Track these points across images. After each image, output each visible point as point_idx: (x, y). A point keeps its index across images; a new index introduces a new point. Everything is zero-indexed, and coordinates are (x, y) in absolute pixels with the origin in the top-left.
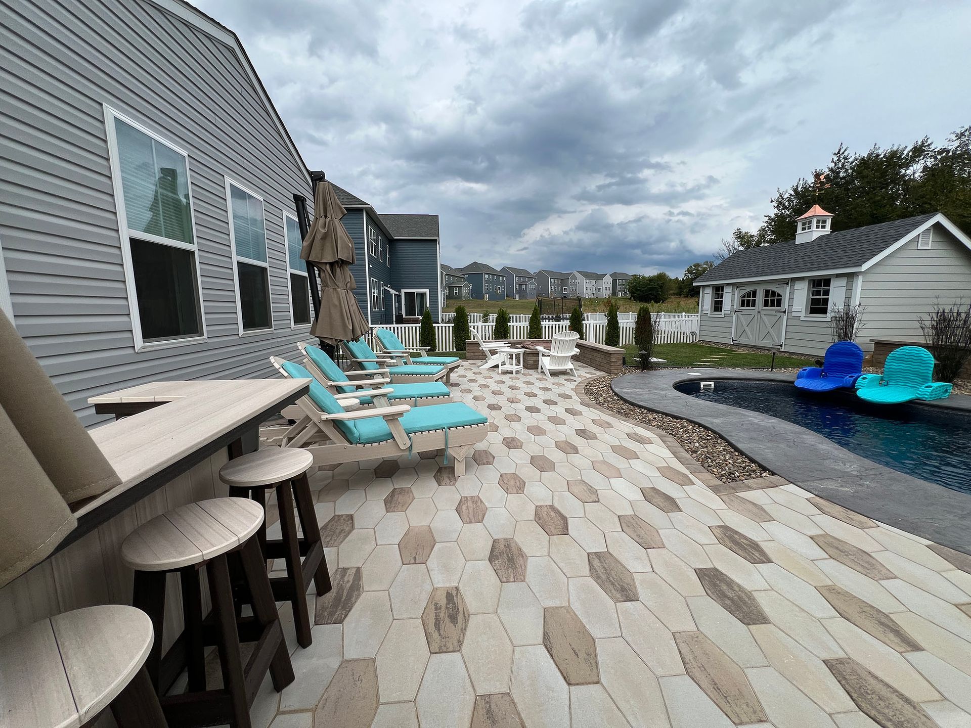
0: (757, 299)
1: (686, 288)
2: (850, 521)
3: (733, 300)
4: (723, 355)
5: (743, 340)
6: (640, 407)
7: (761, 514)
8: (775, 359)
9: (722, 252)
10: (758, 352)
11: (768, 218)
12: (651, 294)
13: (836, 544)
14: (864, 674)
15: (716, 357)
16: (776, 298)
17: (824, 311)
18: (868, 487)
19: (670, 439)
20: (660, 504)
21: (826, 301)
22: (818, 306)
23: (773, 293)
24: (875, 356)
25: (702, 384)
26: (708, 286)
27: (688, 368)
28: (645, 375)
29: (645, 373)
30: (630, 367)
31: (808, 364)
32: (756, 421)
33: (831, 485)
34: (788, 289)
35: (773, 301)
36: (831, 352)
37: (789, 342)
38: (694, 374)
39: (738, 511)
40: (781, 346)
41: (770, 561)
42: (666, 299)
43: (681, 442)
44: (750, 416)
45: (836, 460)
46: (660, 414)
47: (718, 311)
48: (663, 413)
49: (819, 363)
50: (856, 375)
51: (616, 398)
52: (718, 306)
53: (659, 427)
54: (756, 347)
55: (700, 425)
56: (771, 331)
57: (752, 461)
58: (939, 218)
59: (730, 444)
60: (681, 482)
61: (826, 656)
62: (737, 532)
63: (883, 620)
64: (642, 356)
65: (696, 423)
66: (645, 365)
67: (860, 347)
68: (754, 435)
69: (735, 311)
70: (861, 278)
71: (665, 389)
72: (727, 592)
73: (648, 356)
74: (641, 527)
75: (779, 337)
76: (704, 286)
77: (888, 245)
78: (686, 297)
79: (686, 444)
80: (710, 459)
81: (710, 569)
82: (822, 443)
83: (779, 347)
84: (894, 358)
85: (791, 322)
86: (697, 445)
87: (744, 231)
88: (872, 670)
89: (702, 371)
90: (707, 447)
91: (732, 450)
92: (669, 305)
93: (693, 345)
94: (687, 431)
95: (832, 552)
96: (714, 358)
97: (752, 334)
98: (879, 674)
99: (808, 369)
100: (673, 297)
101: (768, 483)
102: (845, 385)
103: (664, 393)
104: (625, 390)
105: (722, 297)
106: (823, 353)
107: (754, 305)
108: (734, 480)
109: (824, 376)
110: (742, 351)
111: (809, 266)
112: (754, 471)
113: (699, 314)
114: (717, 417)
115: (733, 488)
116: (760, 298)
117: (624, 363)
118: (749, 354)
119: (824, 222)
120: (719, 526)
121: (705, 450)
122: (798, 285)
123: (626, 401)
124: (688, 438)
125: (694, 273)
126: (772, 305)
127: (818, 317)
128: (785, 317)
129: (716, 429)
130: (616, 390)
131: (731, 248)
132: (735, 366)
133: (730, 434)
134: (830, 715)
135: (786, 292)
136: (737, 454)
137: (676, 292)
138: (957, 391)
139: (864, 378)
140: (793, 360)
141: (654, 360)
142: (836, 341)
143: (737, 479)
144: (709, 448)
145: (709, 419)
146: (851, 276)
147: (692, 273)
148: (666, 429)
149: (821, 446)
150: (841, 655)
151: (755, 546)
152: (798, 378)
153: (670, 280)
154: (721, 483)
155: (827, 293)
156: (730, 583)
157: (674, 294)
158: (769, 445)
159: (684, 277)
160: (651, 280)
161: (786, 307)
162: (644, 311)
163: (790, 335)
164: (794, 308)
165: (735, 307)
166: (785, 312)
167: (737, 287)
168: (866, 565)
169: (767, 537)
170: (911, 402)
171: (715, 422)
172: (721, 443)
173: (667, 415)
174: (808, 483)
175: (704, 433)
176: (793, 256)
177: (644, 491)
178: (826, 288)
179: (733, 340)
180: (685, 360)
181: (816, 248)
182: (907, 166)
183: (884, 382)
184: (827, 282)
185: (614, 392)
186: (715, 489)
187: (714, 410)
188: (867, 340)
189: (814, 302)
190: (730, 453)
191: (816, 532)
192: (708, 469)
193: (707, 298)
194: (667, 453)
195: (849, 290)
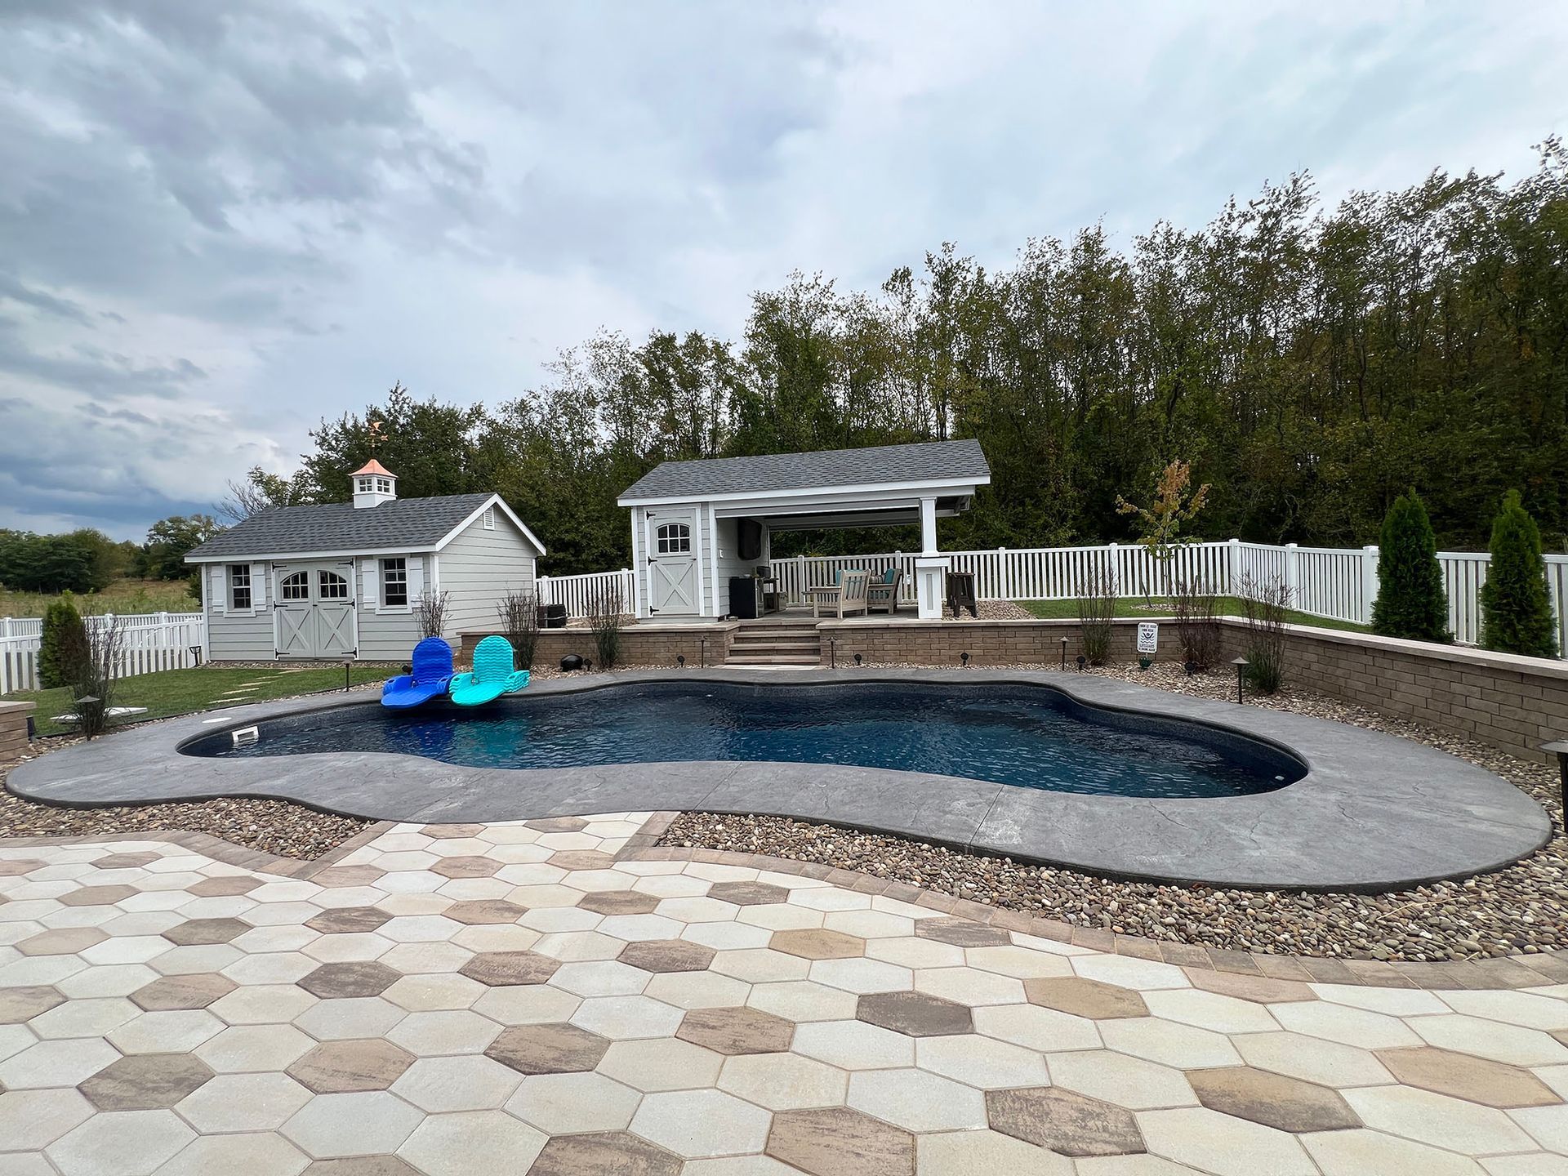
0: (309, 585)
1: (155, 563)
2: (462, 835)
3: (268, 588)
4: (263, 680)
5: (295, 652)
6: (108, 806)
7: (371, 873)
8: (349, 672)
9: (229, 502)
10: (321, 667)
11: (307, 459)
12: (62, 574)
13: (453, 863)
14: (488, 958)
15: (250, 686)
16: (338, 584)
17: (402, 600)
18: (474, 794)
19: (199, 837)
20: (208, 937)
21: (403, 588)
22: (395, 595)
23: (333, 578)
24: (464, 652)
25: (235, 735)
26: (219, 564)
27: (199, 713)
28: (100, 745)
29: (96, 741)
30: (48, 737)
31: (394, 673)
32: (341, 764)
33: (440, 807)
34: (353, 571)
35: (334, 588)
36: (419, 653)
37: (364, 646)
38: (215, 720)
39: (341, 885)
40: (355, 653)
41: (391, 917)
42: (105, 585)
43: (223, 834)
44: (330, 761)
45: (441, 778)
46: (164, 805)
47: (243, 607)
48: (168, 801)
49: (407, 670)
50: (448, 677)
51: (32, 807)
52: (241, 599)
53: (165, 827)
54: (317, 660)
55: (251, 797)
56: (338, 633)
57: (345, 816)
58: (496, 498)
59: (309, 807)
60: (241, 890)
61: (458, 968)
62: (343, 910)
63: (500, 905)
64: (81, 709)
65: (242, 797)
66: (93, 724)
67: (447, 642)
68: (342, 783)
69: (275, 606)
70: (436, 558)
71: (162, 759)
72: (347, 980)
73: (102, 705)
74: (183, 986)
75: (350, 642)
76: (209, 565)
77: (457, 523)
78: (158, 580)
79: (232, 834)
80: (281, 838)
81: (320, 969)
82: (425, 766)
83: (352, 655)
84: (480, 652)
85: (363, 618)
86: (254, 827)
87: (268, 472)
88: (496, 950)
89: (231, 712)
90: (271, 825)
91: (314, 814)
92: (116, 598)
93: (199, 671)
94: (229, 815)
95: (451, 873)
96: (248, 687)
97: (310, 642)
98: (501, 949)
99: (395, 679)
100: (124, 580)
101: (371, 835)
102: (439, 692)
103: (160, 766)
104: (55, 784)
105: (247, 583)
106: (409, 656)
107: (305, 593)
108: (323, 851)
109: (415, 686)
110: (296, 669)
111: (376, 540)
112: (350, 828)
113: (205, 613)
114: (278, 776)
115: (327, 861)
116: (314, 584)
117: (32, 731)
118: (308, 672)
119: (387, 483)
120: (318, 916)
121: (270, 829)
122: (366, 566)
123: (64, 806)
124: (233, 824)
125: (170, 535)
126: (334, 594)
127: (396, 609)
128: (355, 612)
129: (282, 794)
130: (30, 791)
131: (247, 497)
132: (288, 694)
133: (305, 793)
134: (469, 1009)
135: (350, 575)
136: (322, 816)
137: (131, 569)
138: (534, 678)
139: (456, 680)
140: (373, 672)
141: (115, 711)
142: (423, 638)
143: (330, 847)
144: (276, 824)
145: (265, 783)
146: (426, 556)
147: (165, 534)
148: (186, 825)
149: (424, 769)
150: (471, 955)
151: (371, 911)
152: (385, 693)
153: (113, 546)
154: (308, 862)
155: (402, 577)
156: (347, 968)
157: (127, 575)
158: (363, 788)
159: (149, 540)
160: (57, 544)
161: (355, 597)
162: (60, 613)
163: (364, 637)
164: (366, 598)
165: (274, 599)
166: (353, 604)
167: (274, 567)
168: (480, 868)
169: (381, 895)
170: (501, 697)
171: (278, 785)
172: (295, 811)
173: (179, 801)
174: (418, 814)
175: (261, 807)
176: (354, 524)
177: (170, 935)
178: (401, 571)
179: (277, 654)
180: (193, 700)
181: (381, 516)
182: (465, 430)
183: (475, 681)
184: (400, 562)
185: (20, 796)
186: (300, 875)
187: (271, 768)
188: (453, 634)
189: (389, 588)
190: (311, 818)
191: (432, 861)
192: (284, 853)
193: (217, 587)
194: (199, 861)
195: (427, 574)
